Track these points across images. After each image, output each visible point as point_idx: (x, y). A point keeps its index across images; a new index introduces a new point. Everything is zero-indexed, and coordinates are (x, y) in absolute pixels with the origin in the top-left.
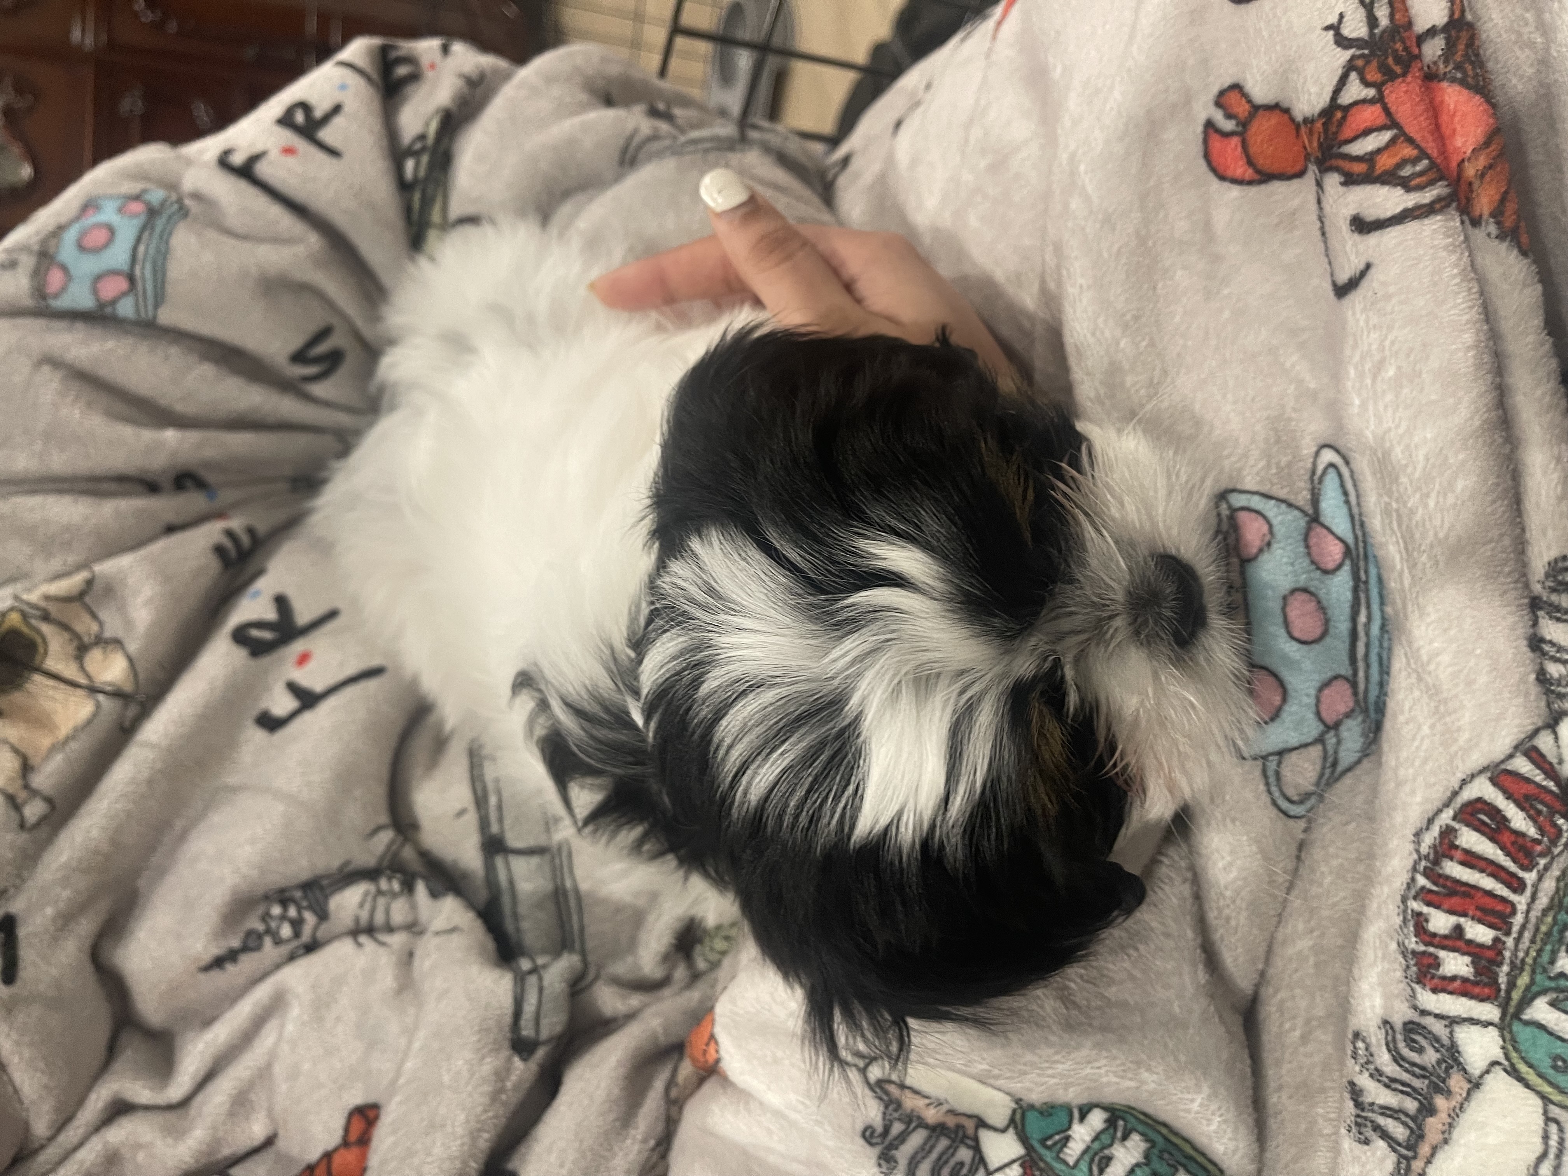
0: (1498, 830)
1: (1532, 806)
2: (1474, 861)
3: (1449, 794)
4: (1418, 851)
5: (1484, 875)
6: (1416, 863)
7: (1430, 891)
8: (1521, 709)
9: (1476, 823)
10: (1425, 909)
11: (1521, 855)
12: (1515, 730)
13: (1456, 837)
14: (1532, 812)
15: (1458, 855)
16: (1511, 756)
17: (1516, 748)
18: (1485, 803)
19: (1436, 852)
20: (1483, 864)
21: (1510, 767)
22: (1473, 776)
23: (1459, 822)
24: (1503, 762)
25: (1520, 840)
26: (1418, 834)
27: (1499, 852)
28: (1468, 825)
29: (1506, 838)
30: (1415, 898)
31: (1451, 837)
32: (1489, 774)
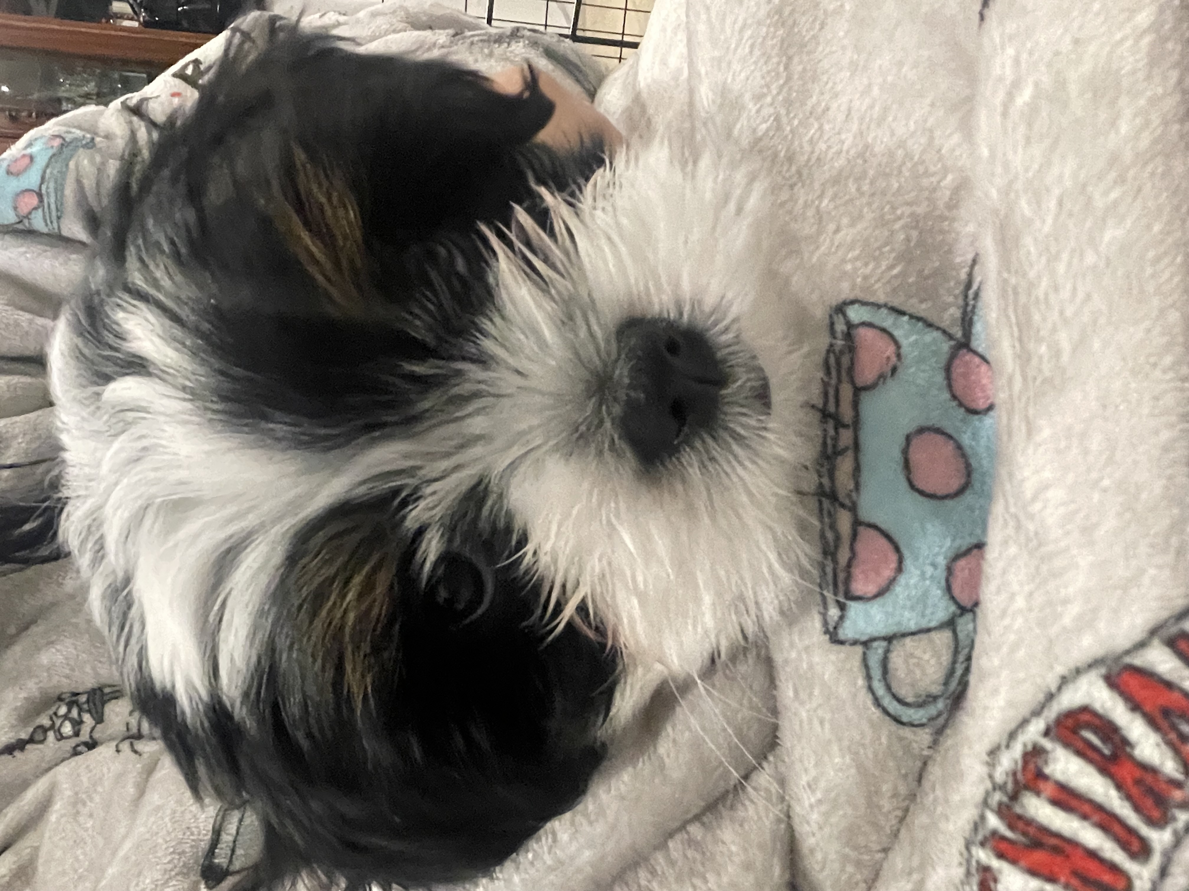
0: (1115, 758)
1: (1174, 728)
2: (1074, 803)
3: (1041, 697)
4: (991, 777)
5: (1086, 824)
6: (987, 794)
7: (1003, 838)
8: (1166, 573)
9: (1080, 745)
10: (995, 863)
11: (1149, 802)
12: (1154, 604)
13: (1046, 762)
14: (1173, 736)
15: (1048, 789)
16: (1142, 645)
17: (1154, 632)
18: (1095, 714)
19: (1016, 782)
20: (1086, 808)
21: (1138, 660)
22: (1078, 672)
23: (1052, 740)
24: (1128, 652)
25: (1149, 779)
26: (994, 752)
27: (1113, 793)
28: (1067, 745)
29: (1126, 772)
30: (983, 844)
31: (1040, 762)
32: (1103, 671)
